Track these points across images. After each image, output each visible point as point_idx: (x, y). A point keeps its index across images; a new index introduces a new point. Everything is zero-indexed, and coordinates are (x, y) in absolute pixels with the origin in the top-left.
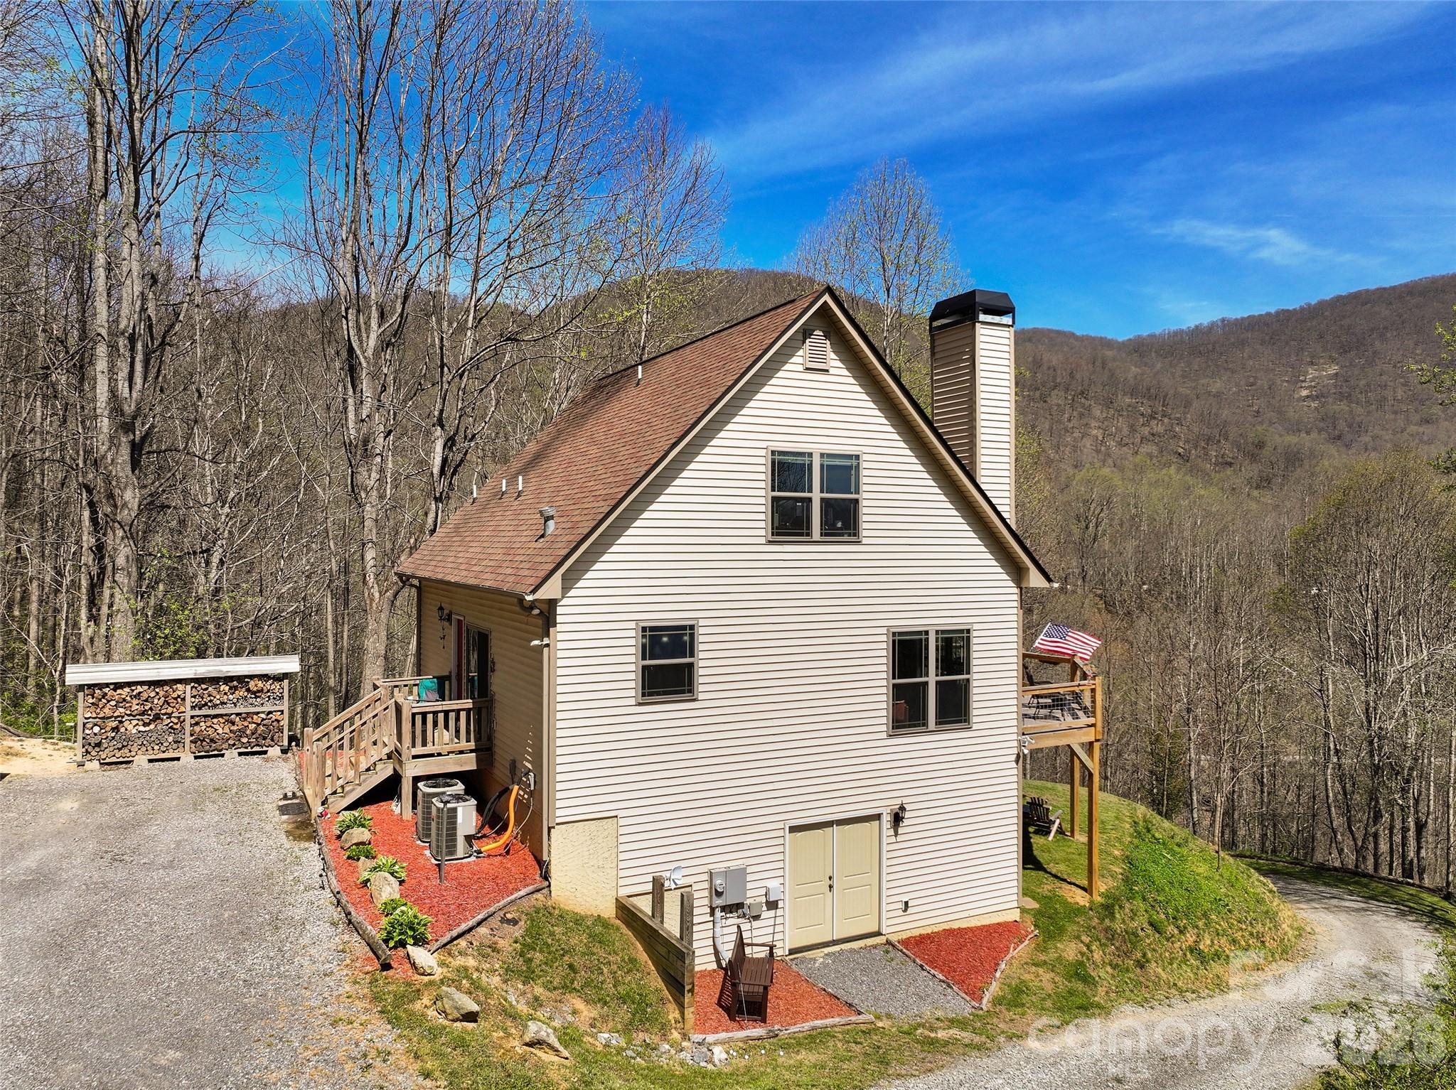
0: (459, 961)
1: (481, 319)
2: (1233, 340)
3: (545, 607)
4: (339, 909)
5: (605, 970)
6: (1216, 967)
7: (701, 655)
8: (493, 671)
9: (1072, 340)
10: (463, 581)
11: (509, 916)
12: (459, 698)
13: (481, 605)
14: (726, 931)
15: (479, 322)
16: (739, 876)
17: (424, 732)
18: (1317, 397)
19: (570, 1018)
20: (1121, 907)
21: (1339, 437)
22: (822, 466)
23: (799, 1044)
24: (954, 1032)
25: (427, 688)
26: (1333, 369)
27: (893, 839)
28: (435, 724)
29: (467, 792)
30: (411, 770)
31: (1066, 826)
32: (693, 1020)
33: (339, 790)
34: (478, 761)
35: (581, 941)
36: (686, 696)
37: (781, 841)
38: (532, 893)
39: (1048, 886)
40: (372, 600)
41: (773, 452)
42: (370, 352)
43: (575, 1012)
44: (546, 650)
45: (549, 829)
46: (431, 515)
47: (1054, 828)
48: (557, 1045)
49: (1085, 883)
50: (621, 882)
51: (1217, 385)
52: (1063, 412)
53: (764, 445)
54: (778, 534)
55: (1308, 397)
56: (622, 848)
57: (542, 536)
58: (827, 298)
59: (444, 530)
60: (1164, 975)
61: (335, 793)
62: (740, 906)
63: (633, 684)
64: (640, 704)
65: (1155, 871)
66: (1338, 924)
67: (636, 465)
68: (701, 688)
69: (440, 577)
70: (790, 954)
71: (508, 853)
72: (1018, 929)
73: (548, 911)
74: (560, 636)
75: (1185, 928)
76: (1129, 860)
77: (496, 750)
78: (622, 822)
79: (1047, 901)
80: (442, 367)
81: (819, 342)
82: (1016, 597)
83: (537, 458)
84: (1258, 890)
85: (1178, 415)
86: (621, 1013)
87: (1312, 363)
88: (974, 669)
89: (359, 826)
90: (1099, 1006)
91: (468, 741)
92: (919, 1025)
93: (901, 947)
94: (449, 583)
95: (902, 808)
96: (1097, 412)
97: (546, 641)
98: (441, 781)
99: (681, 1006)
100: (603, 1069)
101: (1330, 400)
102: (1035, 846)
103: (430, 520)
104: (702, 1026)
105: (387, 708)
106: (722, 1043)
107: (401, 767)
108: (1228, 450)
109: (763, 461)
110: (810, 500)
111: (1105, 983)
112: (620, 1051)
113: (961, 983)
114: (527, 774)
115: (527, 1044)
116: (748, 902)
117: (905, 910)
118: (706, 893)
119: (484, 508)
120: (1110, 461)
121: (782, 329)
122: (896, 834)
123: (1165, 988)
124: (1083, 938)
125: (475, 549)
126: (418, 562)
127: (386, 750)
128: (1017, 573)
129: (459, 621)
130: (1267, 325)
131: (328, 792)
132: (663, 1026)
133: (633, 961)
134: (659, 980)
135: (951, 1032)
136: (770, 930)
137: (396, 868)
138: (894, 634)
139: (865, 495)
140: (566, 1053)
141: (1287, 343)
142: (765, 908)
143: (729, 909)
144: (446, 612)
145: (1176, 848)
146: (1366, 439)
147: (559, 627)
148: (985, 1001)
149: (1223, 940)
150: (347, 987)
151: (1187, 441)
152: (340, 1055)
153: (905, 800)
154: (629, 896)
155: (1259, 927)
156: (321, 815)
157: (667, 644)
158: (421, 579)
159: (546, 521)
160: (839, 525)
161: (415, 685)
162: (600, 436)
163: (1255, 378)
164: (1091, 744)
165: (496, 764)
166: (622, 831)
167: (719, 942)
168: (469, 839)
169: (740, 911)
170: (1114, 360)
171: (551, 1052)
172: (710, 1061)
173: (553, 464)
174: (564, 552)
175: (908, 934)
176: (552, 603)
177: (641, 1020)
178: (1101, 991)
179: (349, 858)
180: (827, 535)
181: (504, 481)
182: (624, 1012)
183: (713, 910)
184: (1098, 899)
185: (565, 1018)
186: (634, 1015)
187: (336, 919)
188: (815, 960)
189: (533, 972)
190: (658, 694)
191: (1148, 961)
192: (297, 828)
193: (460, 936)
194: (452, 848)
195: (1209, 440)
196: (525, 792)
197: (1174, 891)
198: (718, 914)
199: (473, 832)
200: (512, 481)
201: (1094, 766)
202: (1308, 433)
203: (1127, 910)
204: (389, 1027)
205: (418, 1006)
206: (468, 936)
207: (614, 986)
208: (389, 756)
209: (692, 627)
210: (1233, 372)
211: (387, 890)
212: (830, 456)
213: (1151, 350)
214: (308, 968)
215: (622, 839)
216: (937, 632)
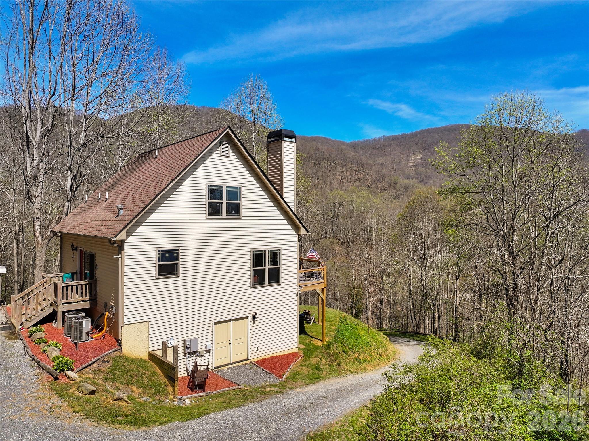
0: (86, 376)
1: (88, 127)
2: (387, 144)
3: (119, 243)
4: (34, 362)
5: (144, 376)
6: (365, 365)
7: (181, 260)
8: (97, 269)
9: (330, 141)
10: (84, 234)
11: (105, 360)
12: (81, 280)
13: (91, 243)
14: (191, 362)
15: (87, 129)
16: (195, 341)
17: (67, 294)
18: (415, 166)
19: (131, 393)
20: (333, 346)
21: (422, 181)
22: (227, 191)
23: (217, 397)
24: (272, 389)
25: (67, 277)
26: (420, 156)
27: (253, 325)
28: (72, 291)
29: (86, 316)
30: (61, 309)
31: (316, 320)
32: (178, 391)
33: (28, 319)
34: (91, 304)
35: (134, 367)
36: (176, 275)
37: (211, 328)
38: (115, 351)
39: (308, 340)
40: (38, 243)
41: (209, 186)
42: (37, 139)
43: (132, 391)
44: (120, 259)
45: (121, 327)
46: (66, 208)
47: (312, 321)
48: (127, 399)
49: (321, 338)
50: (150, 346)
51: (381, 161)
52: (327, 169)
53: (205, 183)
54: (210, 216)
55: (412, 166)
56: (150, 333)
57: (118, 216)
58: (228, 130)
59: (73, 214)
60: (346, 368)
61: (26, 320)
62: (196, 352)
63: (154, 272)
64: (157, 279)
65: (346, 334)
66: (408, 349)
67: (156, 189)
68: (181, 272)
69: (73, 232)
70: (215, 369)
71: (104, 338)
72: (297, 355)
73: (121, 357)
74: (125, 254)
75: (355, 352)
76: (337, 330)
77: (98, 299)
78: (150, 323)
79: (308, 345)
80: (70, 146)
81: (225, 145)
82: (296, 238)
83: (113, 185)
84: (382, 339)
85: (368, 171)
86: (150, 391)
87: (413, 154)
88: (282, 263)
89: (39, 332)
90: (323, 378)
91: (86, 296)
92: (260, 387)
93: (255, 363)
94: (77, 235)
95: (256, 314)
96: (339, 169)
97: (120, 256)
98: (75, 312)
99: (173, 387)
100: (144, 407)
101: (419, 167)
102: (305, 327)
103: (65, 209)
104: (181, 393)
105: (50, 285)
106: (189, 398)
107: (57, 308)
108: (385, 186)
109: (205, 189)
110: (222, 203)
111: (326, 370)
112: (150, 402)
113: (276, 373)
114: (112, 307)
115: (115, 400)
116: (199, 351)
117: (257, 350)
118: (183, 348)
119: (91, 205)
120: (344, 188)
121: (212, 141)
122: (254, 323)
123: (347, 372)
124: (319, 356)
125: (88, 221)
126: (62, 227)
127: (50, 302)
128: (297, 229)
129: (81, 251)
130: (398, 139)
131: (23, 320)
132: (166, 394)
133: (155, 373)
134: (165, 378)
135: (271, 388)
136: (207, 360)
137: (58, 345)
138: (253, 251)
139: (243, 201)
140: (130, 402)
141: (405, 146)
142: (205, 352)
143: (191, 353)
144: (75, 247)
145: (354, 326)
146: (431, 182)
147: (125, 251)
148: (283, 378)
149: (368, 355)
150: (41, 387)
151: (371, 181)
152: (41, 408)
153: (257, 311)
154: (153, 351)
155: (380, 351)
156: (21, 329)
157: (168, 257)
158: (62, 234)
159: (119, 210)
160: (233, 212)
161: (61, 276)
162: (141, 178)
163: (395, 158)
164: (323, 289)
165: (98, 305)
166: (150, 326)
167: (188, 366)
168: (87, 333)
169: (196, 354)
170: (345, 150)
171: (124, 402)
172: (184, 404)
173: (122, 187)
174: (128, 222)
175: (258, 359)
176: (122, 242)
177: (158, 393)
178: (324, 373)
179: (36, 344)
180: (228, 216)
181: (100, 194)
182: (152, 390)
183: (185, 354)
184: (325, 343)
185: (129, 393)
186: (155, 391)
187: (33, 366)
188: (224, 370)
189: (116, 378)
190: (165, 275)
191: (341, 363)
192: (10, 335)
193: (86, 367)
194: (81, 337)
195: (378, 181)
196: (111, 314)
197: (352, 340)
198: (188, 355)
199: (89, 330)
200: (103, 193)
201: (324, 296)
202: (412, 179)
203: (335, 347)
204: (60, 398)
205: (71, 391)
206: (89, 367)
207: (148, 382)
208: (51, 304)
209: (178, 250)
210: (387, 156)
211: (54, 353)
212: (230, 187)
213: (358, 147)
214: (23, 383)
215: (150, 330)
216: (269, 250)
